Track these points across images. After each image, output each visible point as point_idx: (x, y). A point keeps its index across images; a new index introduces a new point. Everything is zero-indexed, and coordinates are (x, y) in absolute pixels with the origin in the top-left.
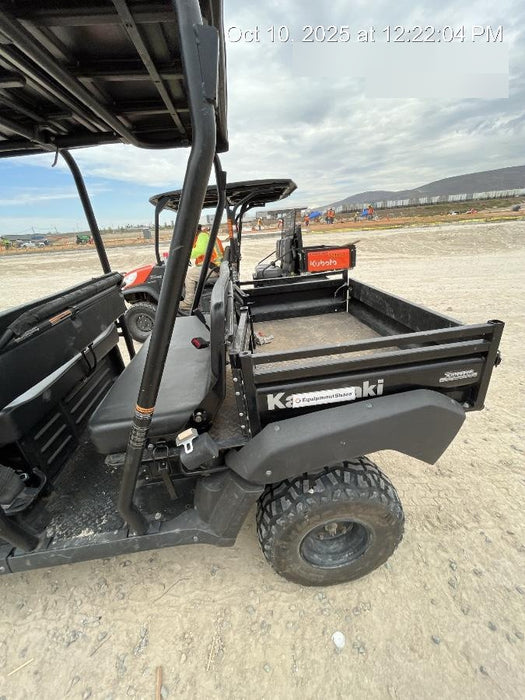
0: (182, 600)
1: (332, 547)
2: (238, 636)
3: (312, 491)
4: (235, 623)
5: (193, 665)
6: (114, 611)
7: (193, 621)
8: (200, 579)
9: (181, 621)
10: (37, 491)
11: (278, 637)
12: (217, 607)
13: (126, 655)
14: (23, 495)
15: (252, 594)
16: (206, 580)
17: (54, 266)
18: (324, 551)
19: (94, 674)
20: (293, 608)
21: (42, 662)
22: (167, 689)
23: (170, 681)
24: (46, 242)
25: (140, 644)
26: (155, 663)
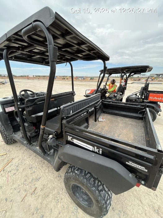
0: (49, 177)
1: (84, 196)
2: (52, 197)
3: (76, 172)
4: (54, 193)
5: (41, 193)
6: (39, 168)
7: (47, 184)
8: (55, 176)
9: (46, 182)
10: (36, 134)
11: (58, 207)
12: (53, 186)
13: (34, 179)
14: (33, 134)
15: (62, 190)
16: (56, 177)
17: (81, 85)
18: (81, 195)
19: (28, 178)
20: (67, 203)
21: (25, 168)
22: (34, 193)
23: (36, 192)
24: (84, 79)
25: (38, 179)
26: (36, 186)
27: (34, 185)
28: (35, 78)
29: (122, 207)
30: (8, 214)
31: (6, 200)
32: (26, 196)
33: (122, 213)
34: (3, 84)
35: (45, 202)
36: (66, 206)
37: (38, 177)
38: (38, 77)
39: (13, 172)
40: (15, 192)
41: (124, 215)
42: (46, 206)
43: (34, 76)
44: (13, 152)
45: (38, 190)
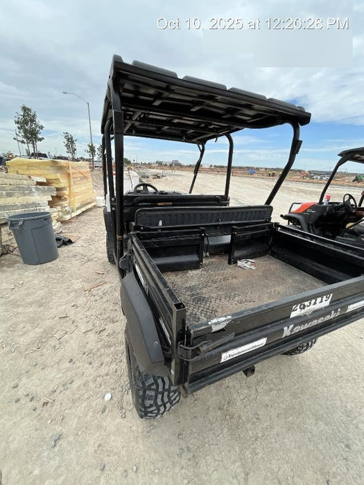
25: (113, 321)
26: (107, 327)
27: (106, 325)
28: (213, 170)
29: (198, 447)
30: (66, 336)
31: (73, 322)
32: (91, 330)
33: (191, 454)
34: (159, 177)
35: (102, 351)
36: (119, 373)
37: (116, 319)
38: (219, 169)
39: (97, 298)
40: (85, 319)
41: (190, 460)
42: (100, 356)
43: (211, 166)
44: (111, 275)
45: (105, 333)
